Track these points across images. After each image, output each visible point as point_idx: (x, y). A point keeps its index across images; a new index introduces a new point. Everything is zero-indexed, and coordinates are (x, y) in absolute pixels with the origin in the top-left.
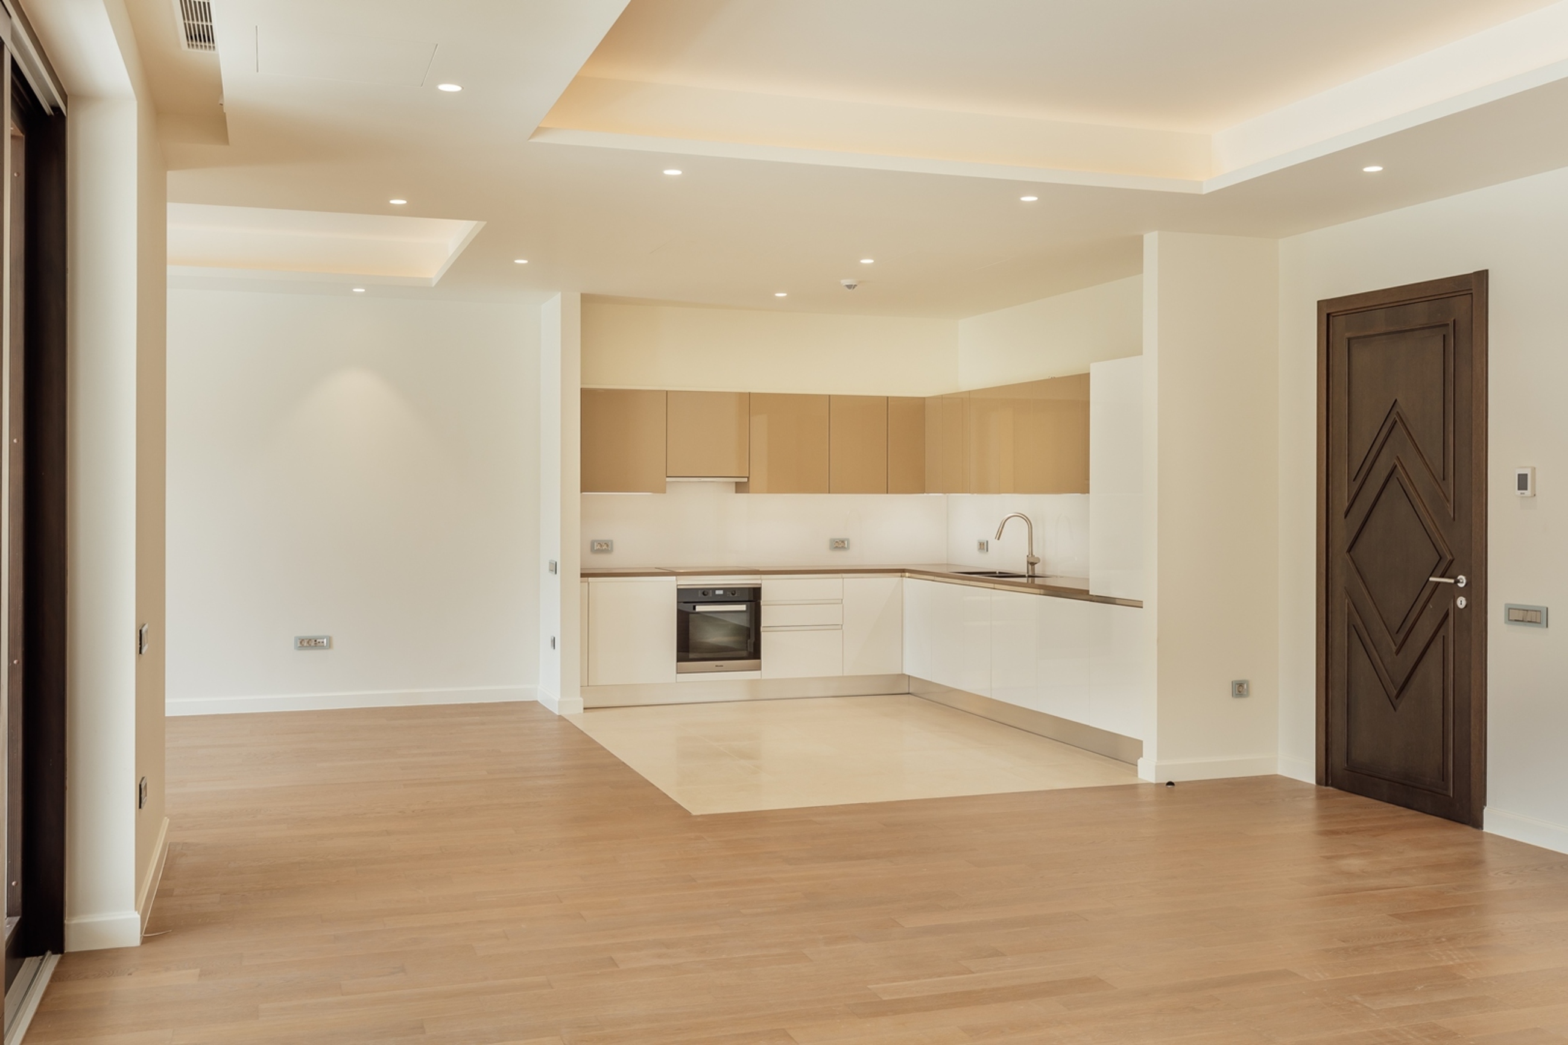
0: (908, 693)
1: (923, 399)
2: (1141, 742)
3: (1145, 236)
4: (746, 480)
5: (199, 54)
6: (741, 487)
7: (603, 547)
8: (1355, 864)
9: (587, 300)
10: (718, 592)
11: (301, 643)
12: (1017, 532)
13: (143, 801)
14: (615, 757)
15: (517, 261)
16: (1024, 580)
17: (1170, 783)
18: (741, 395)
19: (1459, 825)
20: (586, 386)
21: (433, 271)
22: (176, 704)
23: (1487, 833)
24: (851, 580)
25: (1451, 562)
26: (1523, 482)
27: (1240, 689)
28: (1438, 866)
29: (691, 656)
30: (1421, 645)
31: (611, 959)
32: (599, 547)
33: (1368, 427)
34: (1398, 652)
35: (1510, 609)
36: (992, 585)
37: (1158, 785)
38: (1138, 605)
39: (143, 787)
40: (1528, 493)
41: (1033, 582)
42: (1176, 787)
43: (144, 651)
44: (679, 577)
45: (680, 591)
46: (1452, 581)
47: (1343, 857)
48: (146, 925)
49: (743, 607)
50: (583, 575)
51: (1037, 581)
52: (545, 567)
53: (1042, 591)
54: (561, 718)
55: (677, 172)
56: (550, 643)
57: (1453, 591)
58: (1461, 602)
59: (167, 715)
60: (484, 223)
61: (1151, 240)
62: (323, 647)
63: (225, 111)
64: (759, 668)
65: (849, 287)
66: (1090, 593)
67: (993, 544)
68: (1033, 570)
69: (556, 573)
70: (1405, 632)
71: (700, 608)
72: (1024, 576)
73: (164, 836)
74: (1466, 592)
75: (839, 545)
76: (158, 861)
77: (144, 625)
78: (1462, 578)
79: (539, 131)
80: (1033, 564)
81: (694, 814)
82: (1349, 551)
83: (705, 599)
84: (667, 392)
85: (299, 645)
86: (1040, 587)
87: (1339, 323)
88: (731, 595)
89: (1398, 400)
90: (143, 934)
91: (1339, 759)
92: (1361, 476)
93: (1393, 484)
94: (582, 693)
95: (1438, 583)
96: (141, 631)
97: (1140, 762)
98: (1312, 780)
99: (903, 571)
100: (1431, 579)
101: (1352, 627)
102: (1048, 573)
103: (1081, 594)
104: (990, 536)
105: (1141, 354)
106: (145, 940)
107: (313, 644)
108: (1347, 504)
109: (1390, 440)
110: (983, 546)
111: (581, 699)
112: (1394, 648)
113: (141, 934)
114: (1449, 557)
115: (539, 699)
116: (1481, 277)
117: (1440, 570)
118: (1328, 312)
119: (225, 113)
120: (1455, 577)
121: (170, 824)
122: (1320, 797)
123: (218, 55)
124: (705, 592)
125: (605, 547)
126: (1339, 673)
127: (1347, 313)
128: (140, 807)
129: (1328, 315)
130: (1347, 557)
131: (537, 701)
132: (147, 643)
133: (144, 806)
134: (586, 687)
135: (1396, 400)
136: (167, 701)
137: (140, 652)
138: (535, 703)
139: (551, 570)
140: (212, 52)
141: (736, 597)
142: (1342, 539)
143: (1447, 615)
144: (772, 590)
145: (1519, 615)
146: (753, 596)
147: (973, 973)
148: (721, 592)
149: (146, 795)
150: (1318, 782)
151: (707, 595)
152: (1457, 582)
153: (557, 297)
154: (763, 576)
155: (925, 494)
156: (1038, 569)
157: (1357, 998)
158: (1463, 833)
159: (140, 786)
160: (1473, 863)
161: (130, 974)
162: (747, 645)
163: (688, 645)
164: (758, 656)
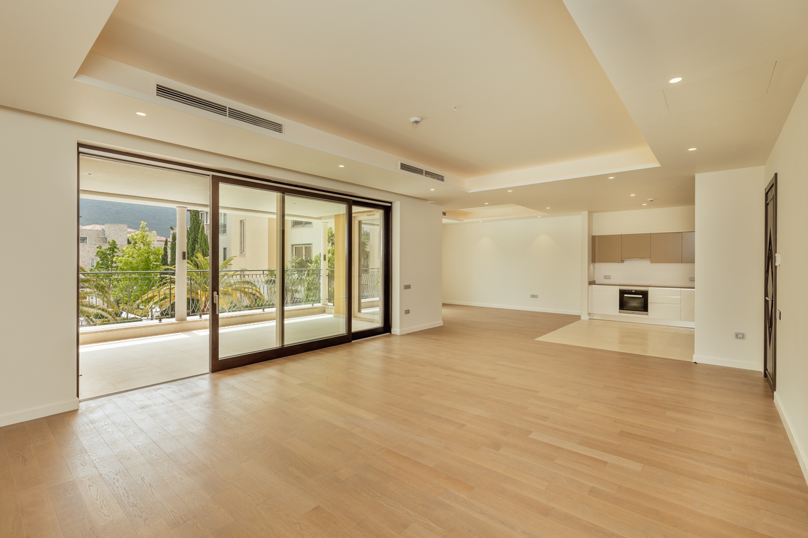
10: (633, 291)
13: (408, 313)
17: (695, 363)
18: (648, 234)
24: (683, 290)
29: (624, 309)
32: (607, 277)
37: (691, 363)
44: (619, 286)
45: (620, 290)
48: (405, 333)
49: (642, 296)
50: (589, 284)
54: (580, 320)
64: (648, 315)
71: (627, 295)
76: (425, 326)
84: (621, 235)
85: (531, 297)
90: (402, 334)
107: (534, 296)
111: (588, 316)
121: (443, 322)
124: (628, 291)
127: (767, 193)
132: (412, 287)
141: (639, 293)
146: (645, 293)
150: (764, 376)
154: (648, 288)
162: (644, 308)
163: (623, 305)
164: (647, 311)
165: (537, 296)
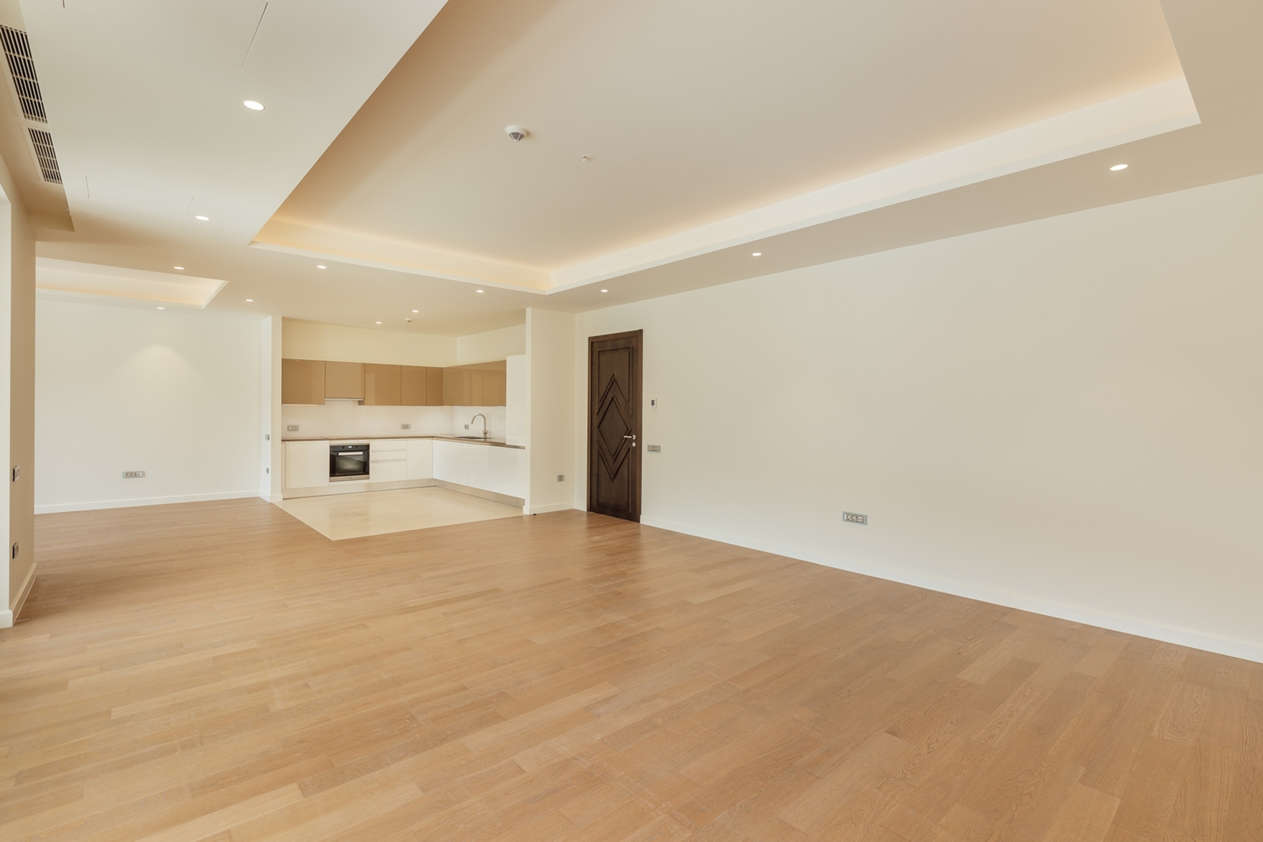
0: (435, 486)
1: (442, 368)
2: (524, 500)
3: (527, 309)
4: (363, 400)
5: (52, 185)
6: (361, 403)
7: (295, 428)
8: (597, 538)
9: (284, 319)
10: (349, 447)
11: (126, 475)
12: (479, 421)
13: (15, 554)
14: (297, 519)
15: (247, 300)
16: (482, 440)
17: (535, 514)
18: (362, 364)
19: (633, 522)
20: (284, 358)
21: (203, 301)
22: (40, 507)
23: (643, 525)
24: (410, 441)
25: (631, 430)
26: (653, 403)
27: (561, 478)
28: (624, 537)
29: (337, 474)
30: (621, 460)
31: (285, 604)
32: (291, 428)
33: (605, 383)
34: (614, 462)
35: (649, 446)
36: (468, 442)
37: (530, 515)
38: (523, 448)
39: (15, 547)
40: (654, 406)
41: (486, 440)
42: (537, 516)
43: (16, 480)
44: (331, 441)
45: (331, 447)
46: (631, 437)
47: (593, 536)
48: (17, 615)
49: (361, 453)
50: (282, 441)
51: (488, 440)
52: (264, 437)
53: (489, 444)
54: (271, 504)
55: (324, 267)
56: (266, 471)
57: (631, 441)
58: (634, 444)
59: (35, 513)
60: (228, 282)
61: (529, 311)
62: (139, 476)
63: (71, 215)
64: (369, 478)
65: (409, 321)
66: (507, 444)
67: (470, 426)
68: (486, 436)
69: (269, 439)
70: (616, 456)
71: (340, 454)
72: (482, 438)
73: (32, 572)
74: (635, 441)
75: (406, 427)
76: (28, 584)
77: (16, 467)
78: (634, 436)
79: (252, 242)
80: (486, 434)
81: (332, 540)
82: (599, 426)
83: (343, 450)
84: (325, 362)
85: (125, 476)
86: (489, 442)
87: (595, 345)
88: (356, 448)
89: (615, 374)
90: (15, 621)
91: (594, 502)
92: (602, 401)
93: (613, 404)
94: (282, 493)
95: (626, 438)
96: (14, 470)
97: (524, 507)
98: (585, 510)
99: (433, 437)
100: (625, 437)
101: (599, 454)
102: (492, 437)
103: (503, 445)
104: (469, 423)
105: (525, 353)
106: (15, 624)
107: (133, 475)
108: (598, 410)
109: (612, 388)
110: (467, 427)
111: (282, 495)
112: (613, 461)
113: (13, 620)
114: (630, 429)
115: (260, 496)
116: (641, 332)
117: (627, 434)
118: (592, 341)
119: (70, 216)
120: (632, 436)
121: (37, 566)
122: (588, 515)
123: (63, 187)
124: (343, 447)
125: (294, 428)
126: (595, 471)
127: (598, 342)
128: (13, 557)
129: (592, 342)
130: (597, 429)
131: (259, 497)
132: (19, 475)
133: (16, 558)
134: (283, 490)
135: (613, 375)
136: (35, 506)
137: (14, 480)
138: (259, 498)
139: (267, 439)
140: (60, 185)
141: (358, 448)
142: (596, 424)
143: (629, 449)
144: (374, 446)
145: (651, 449)
146: (366, 449)
147: (448, 592)
148: (351, 447)
149: (18, 551)
150: (588, 511)
151: (344, 448)
152: (633, 437)
153: (270, 318)
154: (371, 440)
155: (443, 407)
156: (488, 435)
157: (591, 585)
158: (633, 525)
159: (13, 547)
160: (637, 535)
161: (5, 641)
162: (364, 469)
163: (335, 470)
164: (368, 473)
165: (144, 473)
